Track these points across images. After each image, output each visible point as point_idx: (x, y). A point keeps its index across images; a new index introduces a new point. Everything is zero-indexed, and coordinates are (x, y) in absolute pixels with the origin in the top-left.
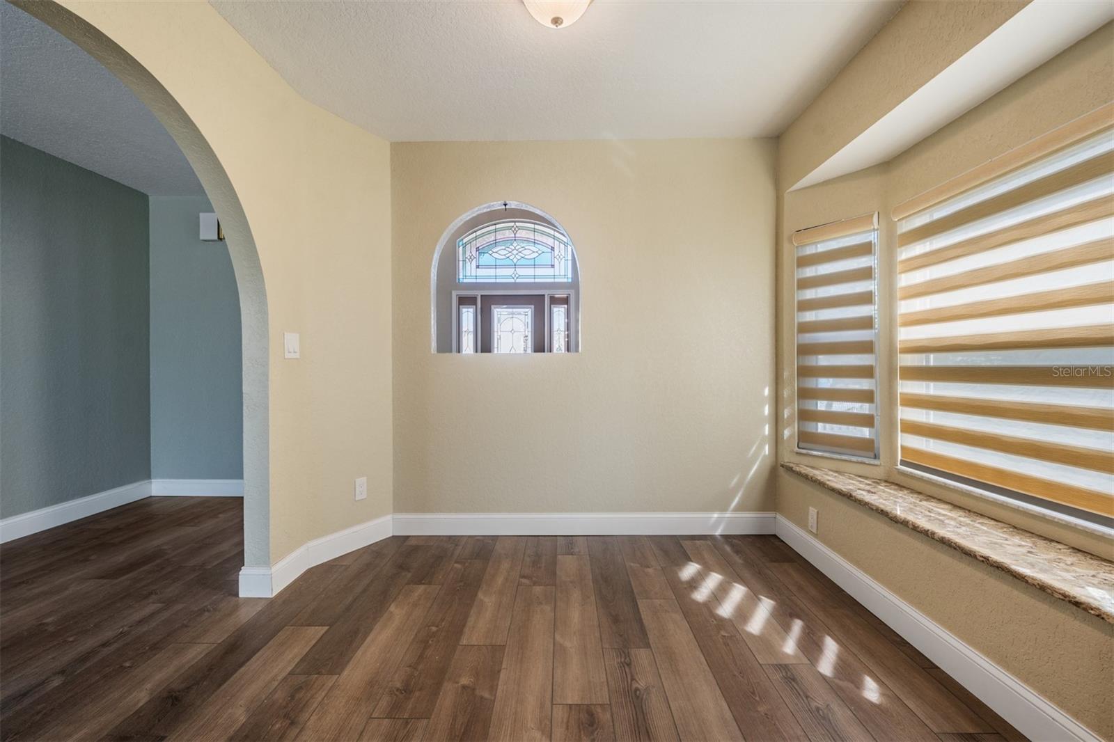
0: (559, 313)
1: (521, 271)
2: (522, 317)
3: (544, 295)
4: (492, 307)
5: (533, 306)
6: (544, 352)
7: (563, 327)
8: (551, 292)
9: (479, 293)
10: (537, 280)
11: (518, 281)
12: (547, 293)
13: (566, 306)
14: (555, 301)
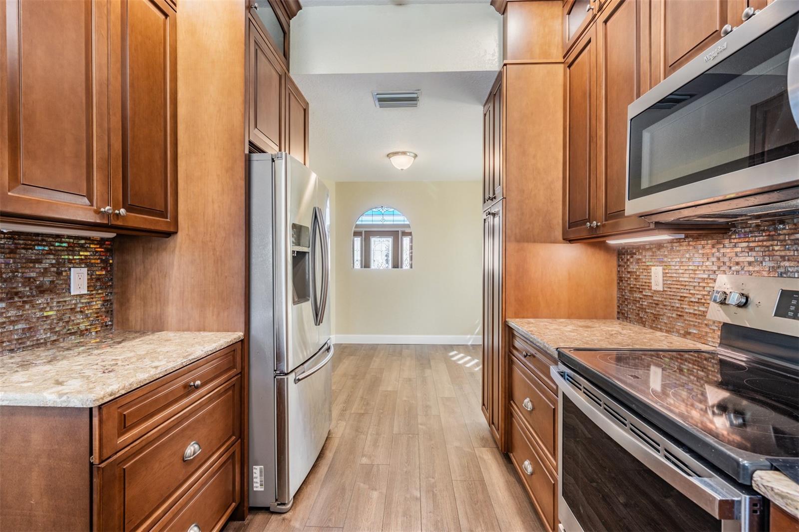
0: (406, 241)
1: (386, 218)
2: (387, 243)
3: (398, 231)
4: (371, 237)
5: (392, 237)
6: (398, 268)
7: (408, 247)
8: (403, 229)
9: (363, 230)
10: (395, 223)
11: (385, 223)
12: (400, 230)
13: (410, 237)
14: (405, 234)
